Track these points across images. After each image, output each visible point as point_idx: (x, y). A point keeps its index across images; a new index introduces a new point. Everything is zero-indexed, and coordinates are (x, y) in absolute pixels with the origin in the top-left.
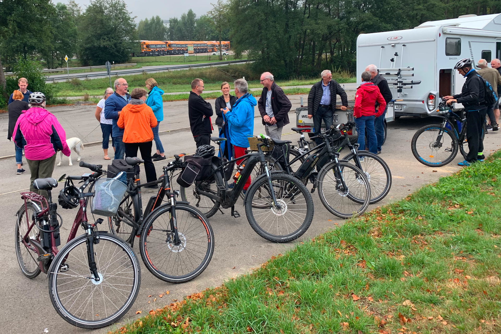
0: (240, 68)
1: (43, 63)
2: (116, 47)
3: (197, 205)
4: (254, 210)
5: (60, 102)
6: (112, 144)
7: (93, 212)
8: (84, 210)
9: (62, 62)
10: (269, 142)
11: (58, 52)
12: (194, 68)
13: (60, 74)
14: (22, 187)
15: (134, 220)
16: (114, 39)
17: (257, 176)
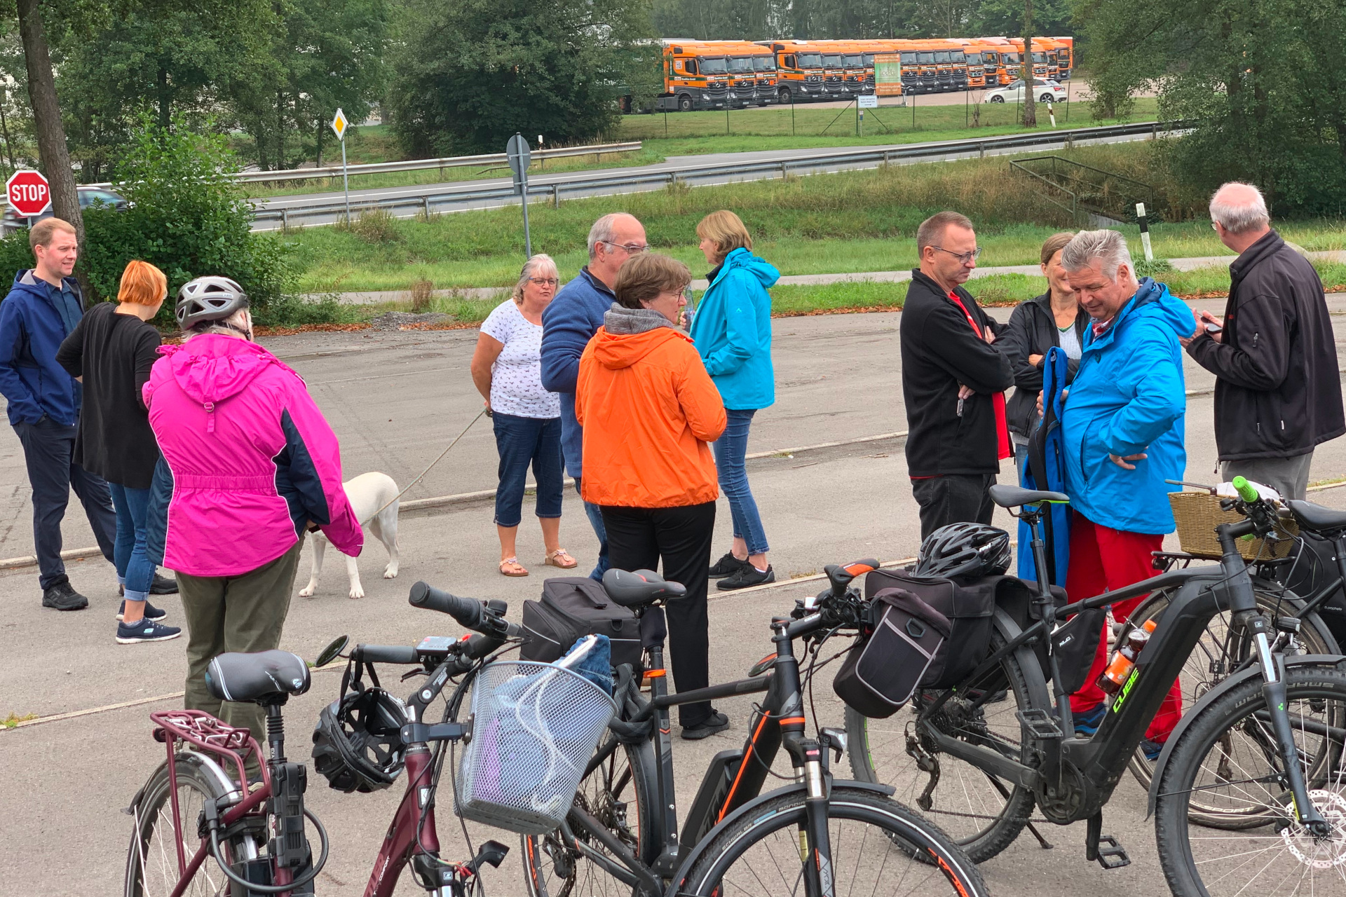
0: (1119, 161)
1: (238, 142)
2: (552, 69)
3: (925, 802)
4: (1196, 836)
5: (310, 316)
6: (534, 506)
7: (462, 813)
8: (424, 800)
9: (320, 141)
10: (1275, 518)
11: (302, 95)
12: (902, 162)
13: (312, 192)
14: (148, 684)
15: (640, 853)
16: (546, 34)
17: (1210, 677)
